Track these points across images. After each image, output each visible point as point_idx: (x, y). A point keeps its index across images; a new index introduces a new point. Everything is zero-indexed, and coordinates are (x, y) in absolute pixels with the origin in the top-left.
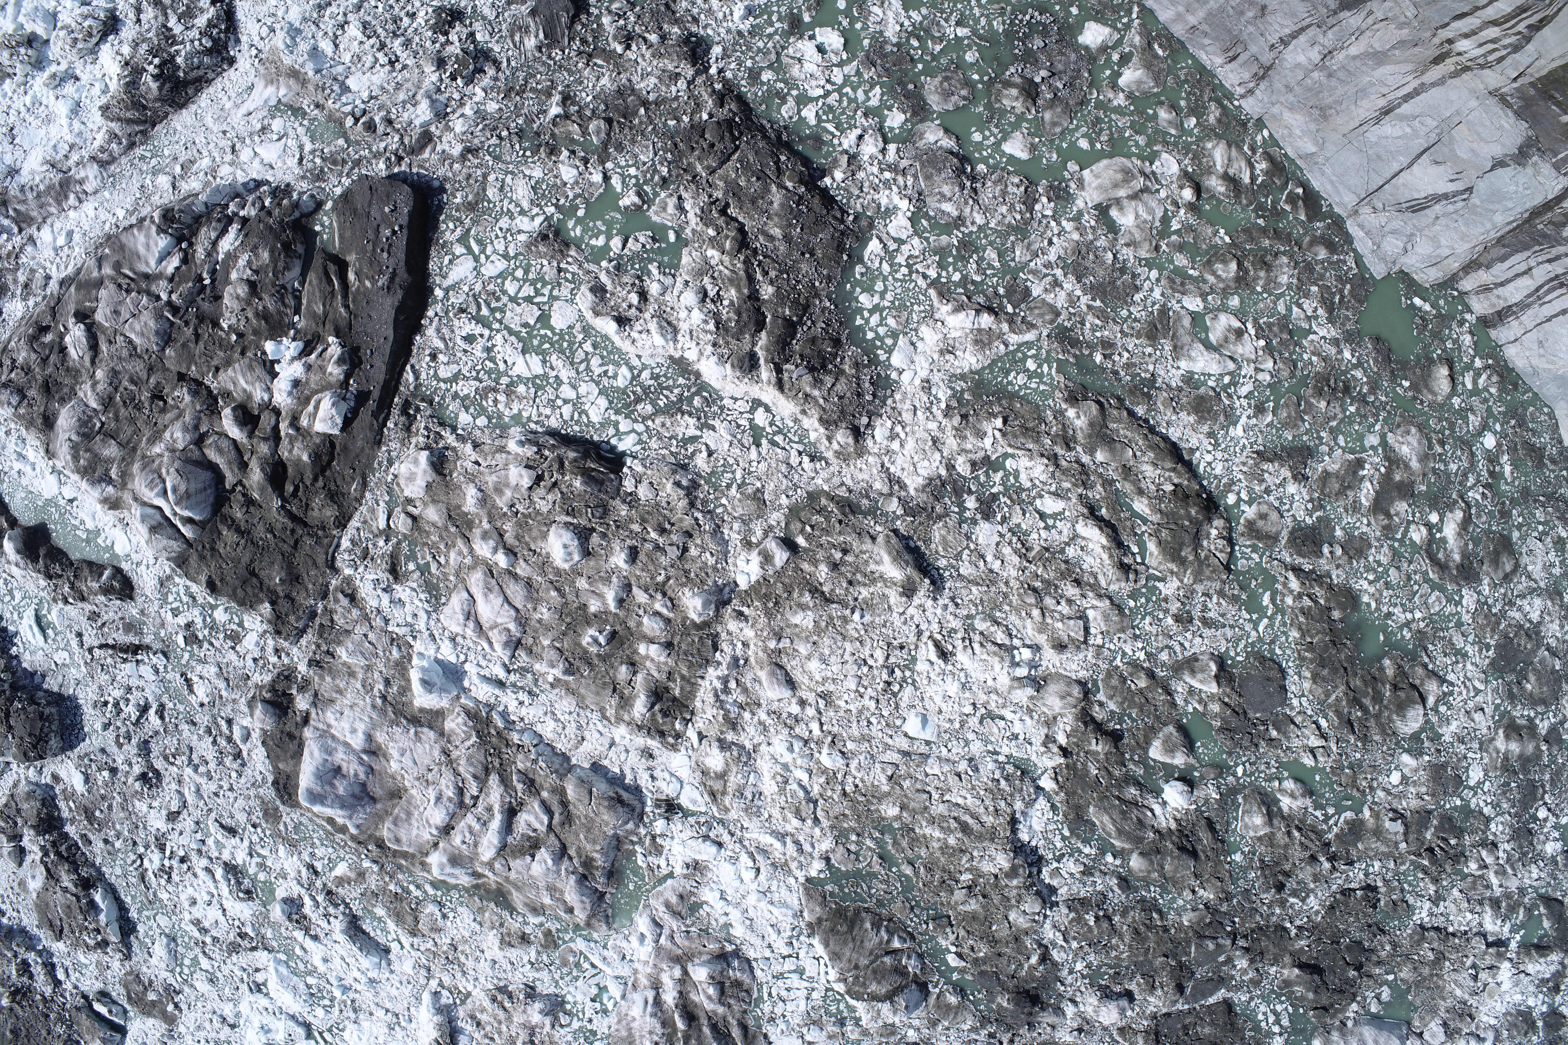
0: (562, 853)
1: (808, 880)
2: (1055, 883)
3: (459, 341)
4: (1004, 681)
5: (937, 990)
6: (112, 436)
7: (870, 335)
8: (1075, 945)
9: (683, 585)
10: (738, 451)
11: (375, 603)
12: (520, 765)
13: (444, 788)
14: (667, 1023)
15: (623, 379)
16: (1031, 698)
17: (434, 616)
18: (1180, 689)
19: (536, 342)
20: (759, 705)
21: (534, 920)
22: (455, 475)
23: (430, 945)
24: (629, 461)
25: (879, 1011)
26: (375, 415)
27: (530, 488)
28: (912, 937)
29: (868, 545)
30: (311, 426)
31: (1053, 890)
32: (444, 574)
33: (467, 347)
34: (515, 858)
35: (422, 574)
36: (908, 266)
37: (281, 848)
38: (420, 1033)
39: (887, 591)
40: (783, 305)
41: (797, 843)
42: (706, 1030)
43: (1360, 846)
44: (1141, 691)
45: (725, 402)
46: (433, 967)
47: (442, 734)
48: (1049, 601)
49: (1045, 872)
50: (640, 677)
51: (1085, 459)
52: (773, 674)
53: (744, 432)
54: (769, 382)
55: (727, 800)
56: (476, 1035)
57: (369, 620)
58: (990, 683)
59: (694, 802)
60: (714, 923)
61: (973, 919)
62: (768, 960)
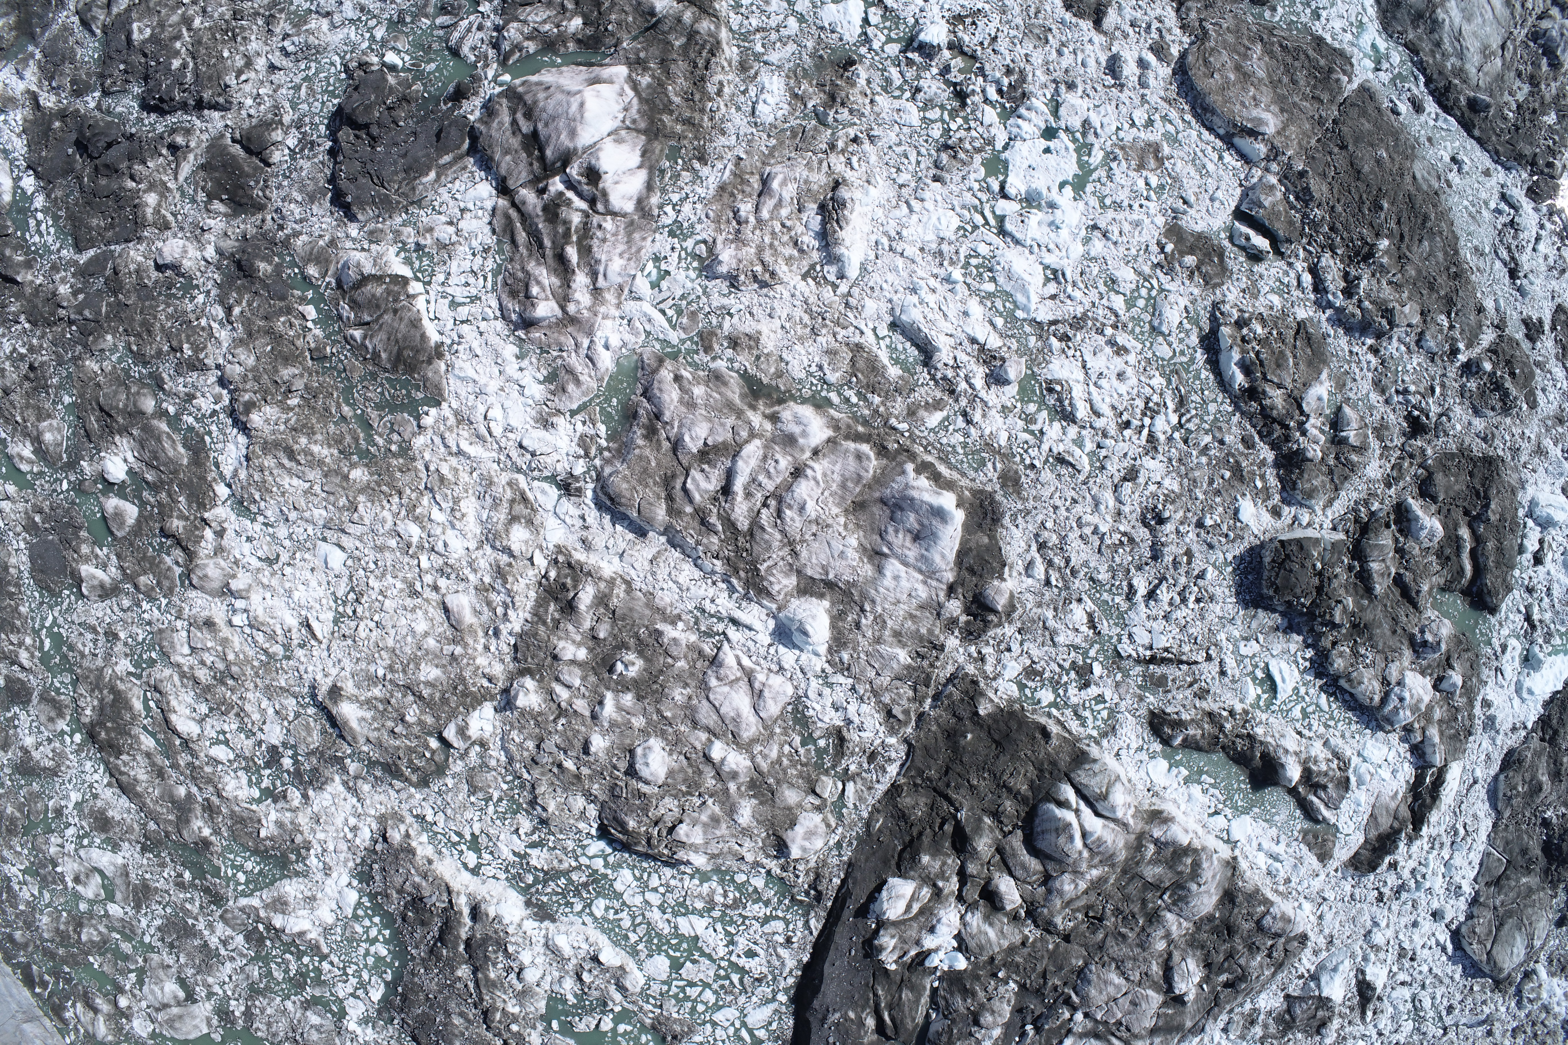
0: (677, 445)
2: (218, 389)
3: (762, 953)
4: (256, 598)
5: (327, 279)
6: (1150, 886)
7: (377, 920)
8: (203, 322)
9: (540, 714)
10: (492, 831)
11: (865, 708)
12: (715, 539)
13: (797, 518)
14: (586, 253)
15: (600, 906)
16: (234, 576)
17: (801, 692)
18: (114, 570)
19: (685, 945)
20: (476, 588)
21: (721, 365)
22: (764, 835)
23: (842, 334)
24: (594, 832)
25: (375, 265)
26: (849, 894)
27: (681, 822)
29: (373, 735)
30: (919, 888)
31: (219, 383)
32: (786, 734)
33: (754, 947)
34: (724, 443)
35: (810, 735)
36: (347, 975)
37: (1003, 443)
38: (867, 228)
39: (355, 691)
40: (448, 958)
41: (446, 446)
42: (547, 243)
44: (145, 573)
45: (504, 876)
46: (842, 308)
47: (799, 572)
48: (221, 666)
49: (226, 401)
50: (587, 624)
51: (194, 790)
52: (458, 621)
53: (487, 848)
54: (458, 894)
55: (509, 494)
56: (800, 229)
57: (873, 691)
58: (268, 595)
59: (543, 492)
60: (534, 360)
61: (288, 359)
62: (484, 319)
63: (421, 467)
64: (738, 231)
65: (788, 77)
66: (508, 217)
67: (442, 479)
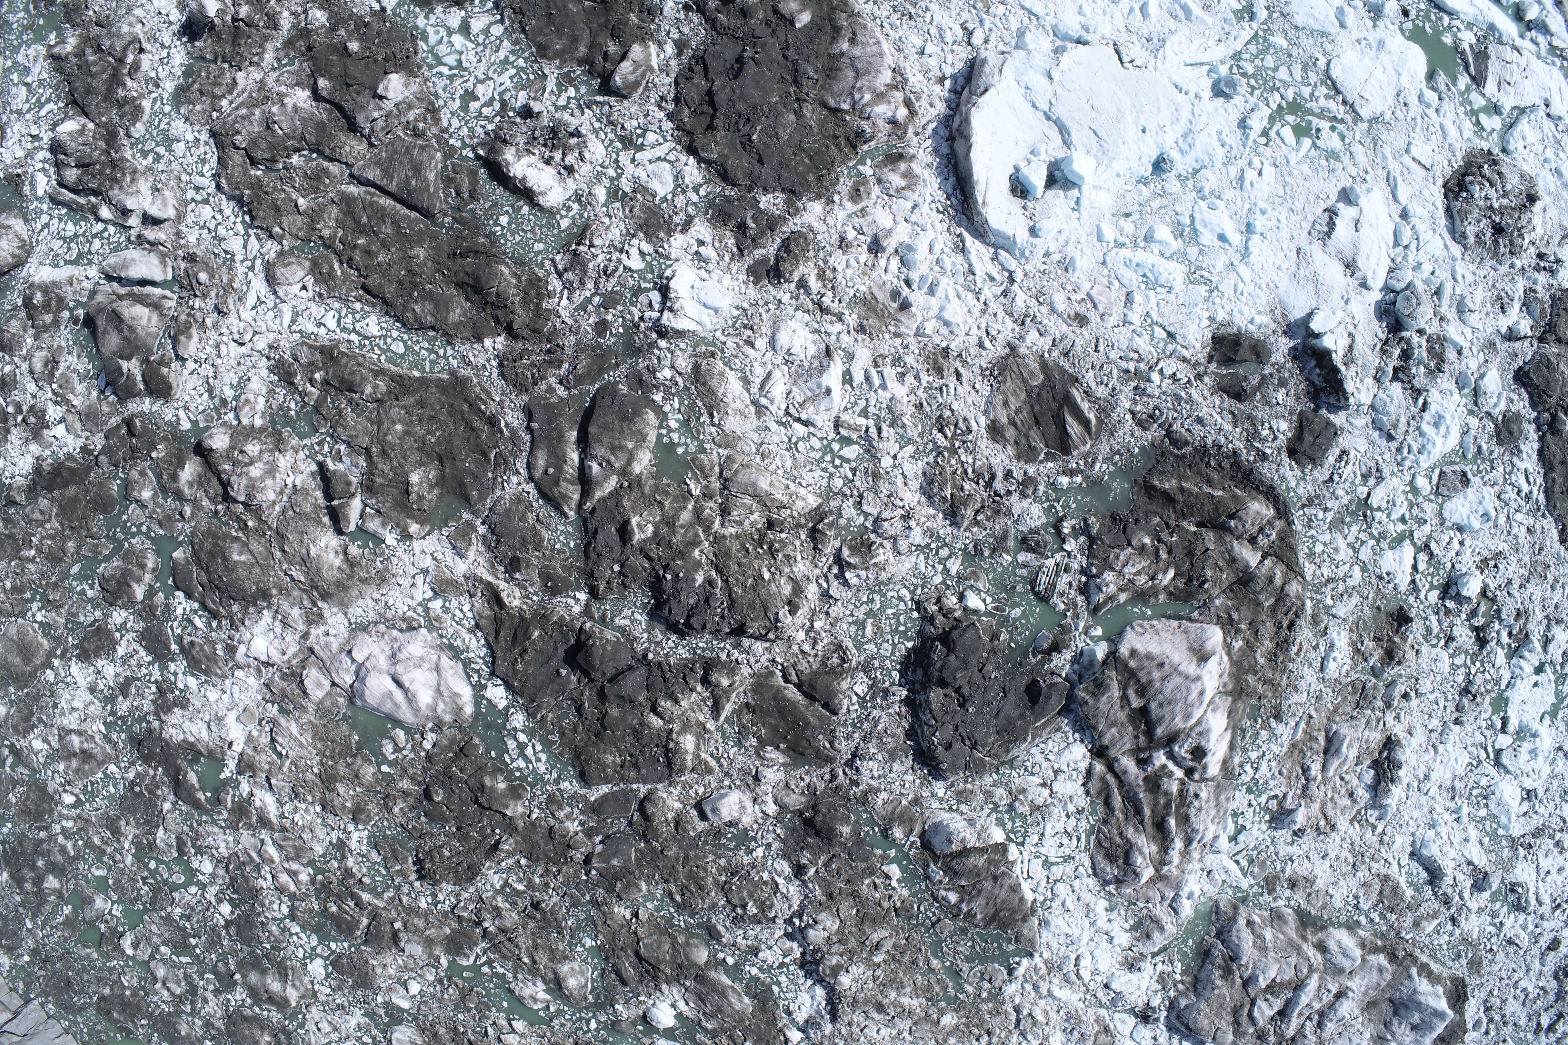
0: (1248, 983)
1: (1031, 955)
2: (788, 944)
5: (912, 839)
8: (765, 876)
13: (1333, 1027)
14: (1184, 820)
21: (1281, 903)
23: (1375, 866)
25: (978, 839)
28: (935, 899)
31: (788, 936)
41: (1038, 992)
42: (1147, 812)
43: (448, 931)
46: (1377, 845)
49: (797, 953)
55: (1094, 1029)
56: (1355, 781)
59: (1123, 1022)
60: (1123, 912)
61: (876, 922)
62: (1077, 877)
63: (1010, 1010)
64: (1305, 787)
65: (1351, 630)
66: (1103, 779)
67: (1035, 1023)
